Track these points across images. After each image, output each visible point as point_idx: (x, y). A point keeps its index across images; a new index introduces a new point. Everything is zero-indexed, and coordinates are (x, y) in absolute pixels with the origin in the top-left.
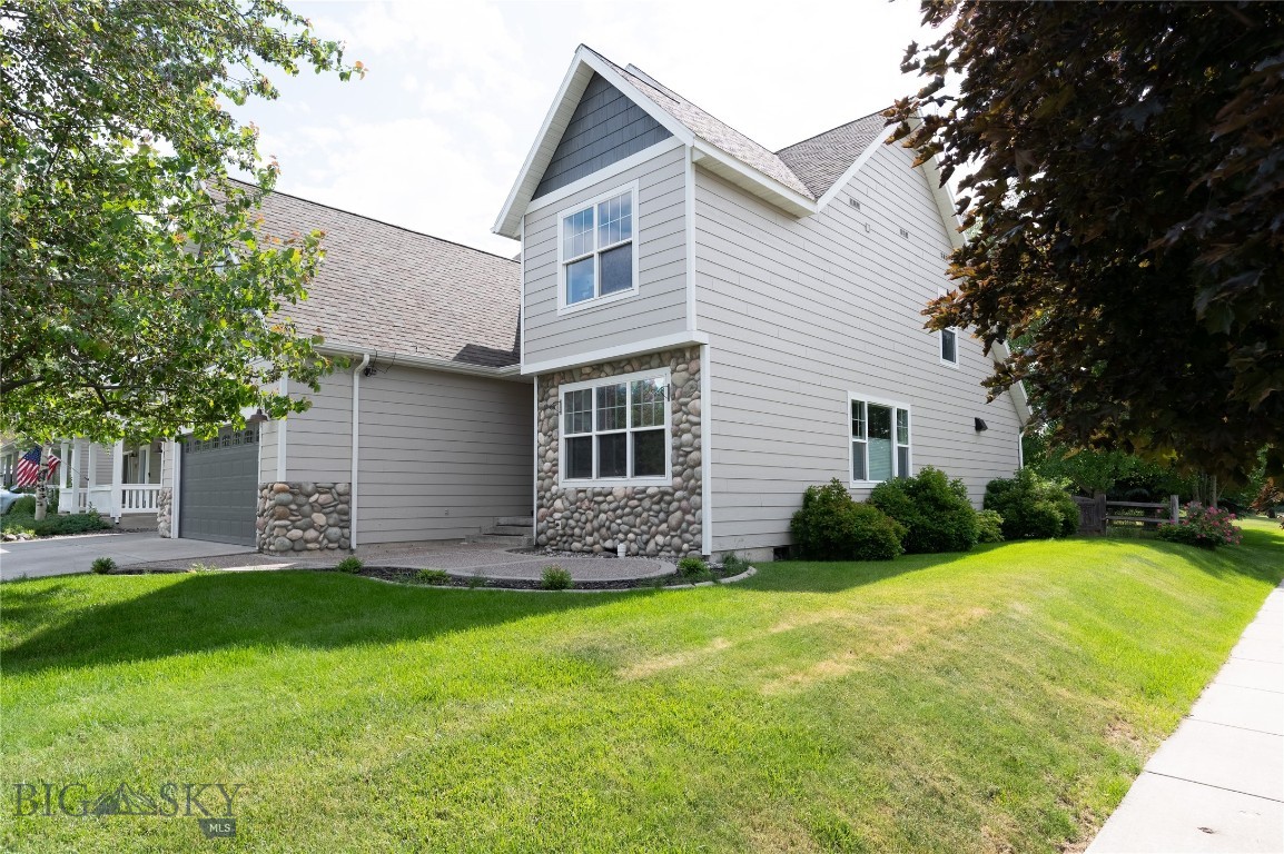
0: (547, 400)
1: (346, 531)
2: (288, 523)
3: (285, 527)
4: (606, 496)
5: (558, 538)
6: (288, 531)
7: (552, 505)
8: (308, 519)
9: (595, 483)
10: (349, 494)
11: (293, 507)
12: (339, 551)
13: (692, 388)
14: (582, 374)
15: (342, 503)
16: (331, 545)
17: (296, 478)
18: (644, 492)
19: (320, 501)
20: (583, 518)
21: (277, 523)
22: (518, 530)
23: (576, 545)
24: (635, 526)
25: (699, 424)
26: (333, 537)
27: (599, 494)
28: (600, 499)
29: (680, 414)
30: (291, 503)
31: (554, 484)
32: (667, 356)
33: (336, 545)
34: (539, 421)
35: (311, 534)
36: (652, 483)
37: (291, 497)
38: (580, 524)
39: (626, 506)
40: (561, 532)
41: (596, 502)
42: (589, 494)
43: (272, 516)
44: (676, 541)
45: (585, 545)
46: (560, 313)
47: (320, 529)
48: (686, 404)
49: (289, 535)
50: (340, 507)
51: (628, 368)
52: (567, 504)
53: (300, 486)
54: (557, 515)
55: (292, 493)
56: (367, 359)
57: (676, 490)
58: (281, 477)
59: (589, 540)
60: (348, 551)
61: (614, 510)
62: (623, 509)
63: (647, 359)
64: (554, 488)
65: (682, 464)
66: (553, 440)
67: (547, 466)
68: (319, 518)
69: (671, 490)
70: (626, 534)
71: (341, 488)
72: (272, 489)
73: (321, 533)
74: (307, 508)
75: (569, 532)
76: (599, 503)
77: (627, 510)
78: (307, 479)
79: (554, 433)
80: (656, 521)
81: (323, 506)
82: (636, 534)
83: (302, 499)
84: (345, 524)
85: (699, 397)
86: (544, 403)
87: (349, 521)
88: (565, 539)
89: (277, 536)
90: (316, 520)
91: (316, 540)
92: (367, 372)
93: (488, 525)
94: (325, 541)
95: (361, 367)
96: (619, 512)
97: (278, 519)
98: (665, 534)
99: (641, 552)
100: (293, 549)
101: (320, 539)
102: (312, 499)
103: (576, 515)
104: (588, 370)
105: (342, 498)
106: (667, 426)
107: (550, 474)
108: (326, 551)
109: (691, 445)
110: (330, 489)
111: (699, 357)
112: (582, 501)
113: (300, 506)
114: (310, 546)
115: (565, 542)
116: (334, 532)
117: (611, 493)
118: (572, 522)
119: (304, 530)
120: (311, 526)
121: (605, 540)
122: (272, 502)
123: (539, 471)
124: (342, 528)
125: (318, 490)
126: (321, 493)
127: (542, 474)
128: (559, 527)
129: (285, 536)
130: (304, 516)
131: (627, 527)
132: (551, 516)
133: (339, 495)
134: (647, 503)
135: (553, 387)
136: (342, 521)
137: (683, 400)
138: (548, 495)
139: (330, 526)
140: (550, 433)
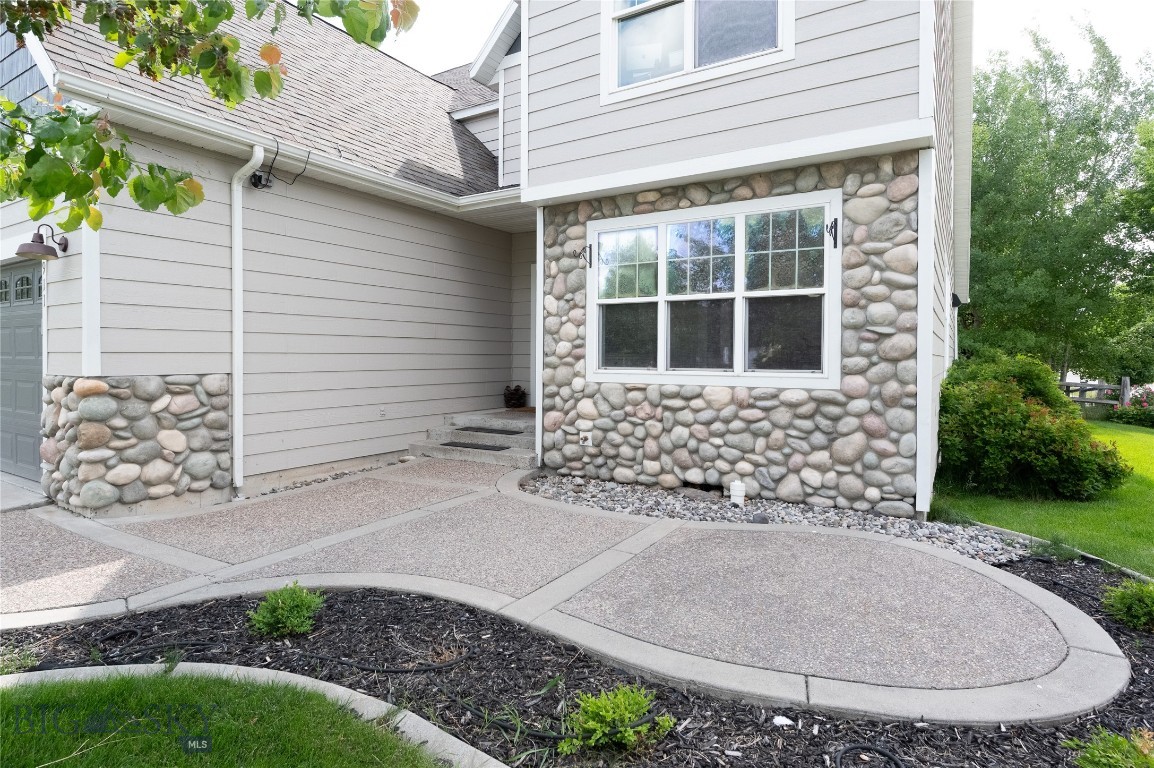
0: (562, 245)
1: (224, 457)
2: (108, 453)
3: (104, 462)
4: (688, 399)
5: (586, 459)
6: (109, 468)
7: (574, 407)
8: (150, 444)
9: (662, 376)
10: (227, 393)
11: (119, 422)
12: (211, 492)
13: (897, 224)
14: (636, 203)
15: (215, 408)
16: (196, 485)
17: (121, 369)
18: (775, 396)
19: (174, 408)
20: (640, 432)
21: (84, 455)
22: (499, 439)
23: (622, 473)
24: (753, 451)
25: (915, 287)
26: (200, 470)
27: (676, 396)
28: (678, 403)
29: (866, 269)
30: (113, 415)
31: (576, 375)
32: (837, 170)
33: (206, 484)
34: (546, 276)
35: (158, 469)
36: (793, 383)
37: (112, 404)
38: (631, 440)
39: (736, 417)
40: (592, 450)
41: (666, 408)
42: (653, 395)
43: (74, 439)
44: (851, 483)
45: (642, 472)
46: (605, 99)
47: (176, 459)
48: (879, 253)
49: (111, 475)
50: (212, 416)
51: (744, 191)
52: (604, 408)
53: (132, 385)
54: (583, 424)
55: (116, 397)
56: (259, 156)
57: (851, 397)
58: (90, 365)
59: (652, 466)
60: (227, 491)
61: (708, 423)
62: (727, 421)
63: (790, 176)
64: (578, 383)
65: (868, 355)
66: (575, 306)
67: (564, 347)
68: (173, 440)
69: (841, 398)
70: (733, 463)
71: (213, 383)
72: (70, 389)
73: (177, 465)
74: (147, 423)
75: (612, 452)
76: (674, 410)
77: (736, 425)
78: (147, 371)
79: (578, 297)
80: (805, 446)
81: (179, 417)
82: (757, 465)
83: (135, 407)
84: (221, 444)
85: (915, 241)
86: (557, 250)
87: (230, 439)
88: (600, 460)
89: (86, 481)
90: (165, 443)
91: (168, 480)
92: (256, 181)
93: (443, 431)
94: (186, 479)
95: (247, 170)
96: (717, 426)
97: (88, 447)
98: (821, 468)
99: (765, 493)
100: (120, 501)
101: (176, 477)
102: (158, 406)
103: (625, 427)
104: (652, 197)
105: (216, 401)
106: (831, 291)
107: (569, 359)
108: (188, 496)
109: (891, 324)
110: (193, 385)
111: (916, 170)
112: (636, 404)
113: (132, 419)
114: (154, 491)
115: (600, 467)
116: (203, 461)
117: (699, 396)
118: (612, 435)
119: (142, 463)
120: (159, 454)
121: (685, 468)
122: (73, 415)
123: (546, 355)
124: (216, 452)
125: (170, 388)
126: (174, 393)
127: (552, 359)
128: (589, 443)
129: (102, 478)
130: (142, 438)
131: (736, 453)
132: (572, 423)
133: (210, 395)
134: (782, 416)
135: (576, 223)
136: (217, 440)
137: (869, 246)
138: (565, 391)
139: (193, 451)
140: (569, 296)
